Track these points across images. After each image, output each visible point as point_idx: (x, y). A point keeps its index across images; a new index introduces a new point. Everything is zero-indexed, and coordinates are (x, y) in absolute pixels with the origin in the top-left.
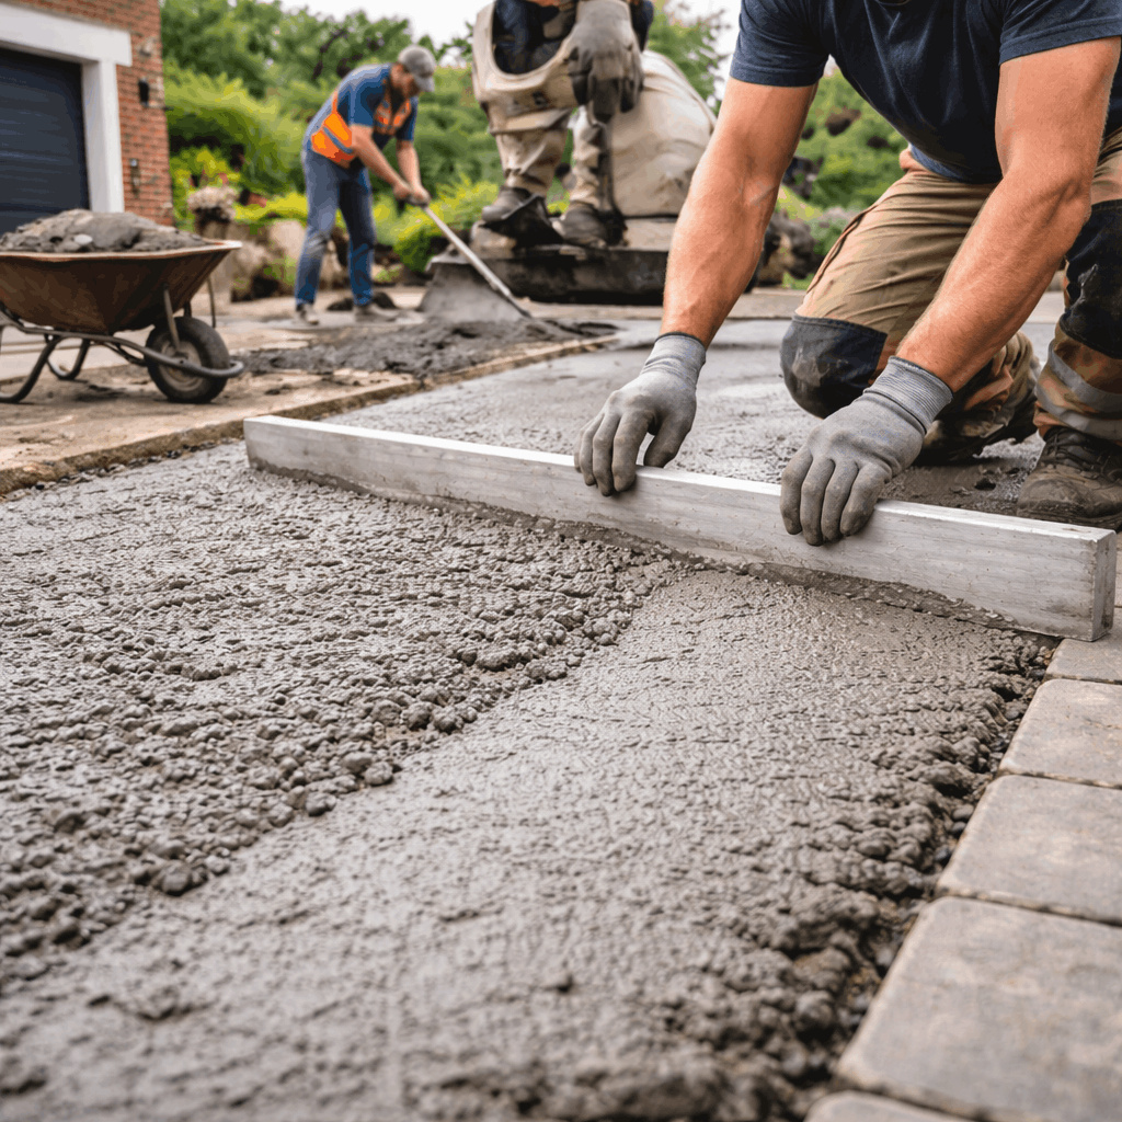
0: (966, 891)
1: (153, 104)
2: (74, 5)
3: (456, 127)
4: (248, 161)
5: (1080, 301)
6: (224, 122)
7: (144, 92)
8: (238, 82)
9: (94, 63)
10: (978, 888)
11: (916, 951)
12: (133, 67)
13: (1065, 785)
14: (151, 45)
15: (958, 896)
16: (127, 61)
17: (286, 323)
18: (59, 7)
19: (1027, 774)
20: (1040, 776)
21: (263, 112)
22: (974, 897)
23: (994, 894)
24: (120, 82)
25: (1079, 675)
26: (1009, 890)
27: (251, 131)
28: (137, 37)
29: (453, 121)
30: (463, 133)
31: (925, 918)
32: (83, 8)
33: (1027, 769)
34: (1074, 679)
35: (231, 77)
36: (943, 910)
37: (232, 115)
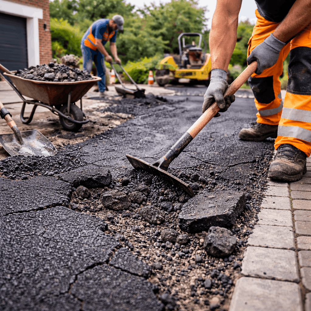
1: (47, 30)
2: (27, 1)
3: (140, 36)
4: (70, 46)
6: (63, 34)
7: (45, 27)
8: (66, 21)
9: (31, 18)
12: (43, 19)
14: (47, 12)
16: (41, 17)
18: (23, 2)
21: (75, 30)
24: (39, 24)
27: (72, 37)
28: (44, 10)
29: (139, 34)
30: (142, 38)
32: (30, 2)
35: (64, 19)
37: (65, 31)
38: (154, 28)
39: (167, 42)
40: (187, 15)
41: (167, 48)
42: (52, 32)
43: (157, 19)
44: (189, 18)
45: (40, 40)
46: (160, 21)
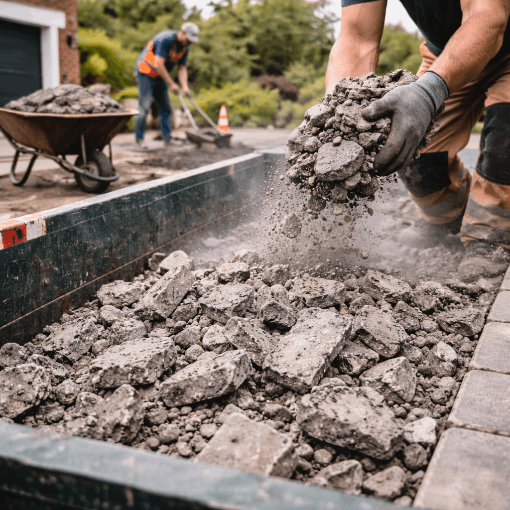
0: (461, 424)
1: (74, 46)
5: (485, 150)
7: (70, 41)
9: (47, 28)
10: (466, 422)
11: (441, 453)
12: (66, 29)
13: (499, 374)
14: (73, 18)
15: (458, 427)
16: (63, 26)
17: (132, 148)
19: (482, 369)
20: (488, 370)
22: (463, 427)
23: (474, 425)
24: (60, 36)
25: (503, 320)
26: (480, 423)
28: (68, 14)
31: (443, 437)
33: (482, 367)
34: (500, 322)
36: (451, 433)
38: (236, 36)
39: (256, 57)
40: (288, 14)
41: (255, 66)
42: (80, 48)
43: (241, 21)
44: (291, 17)
45: (61, 61)
46: (246, 24)
